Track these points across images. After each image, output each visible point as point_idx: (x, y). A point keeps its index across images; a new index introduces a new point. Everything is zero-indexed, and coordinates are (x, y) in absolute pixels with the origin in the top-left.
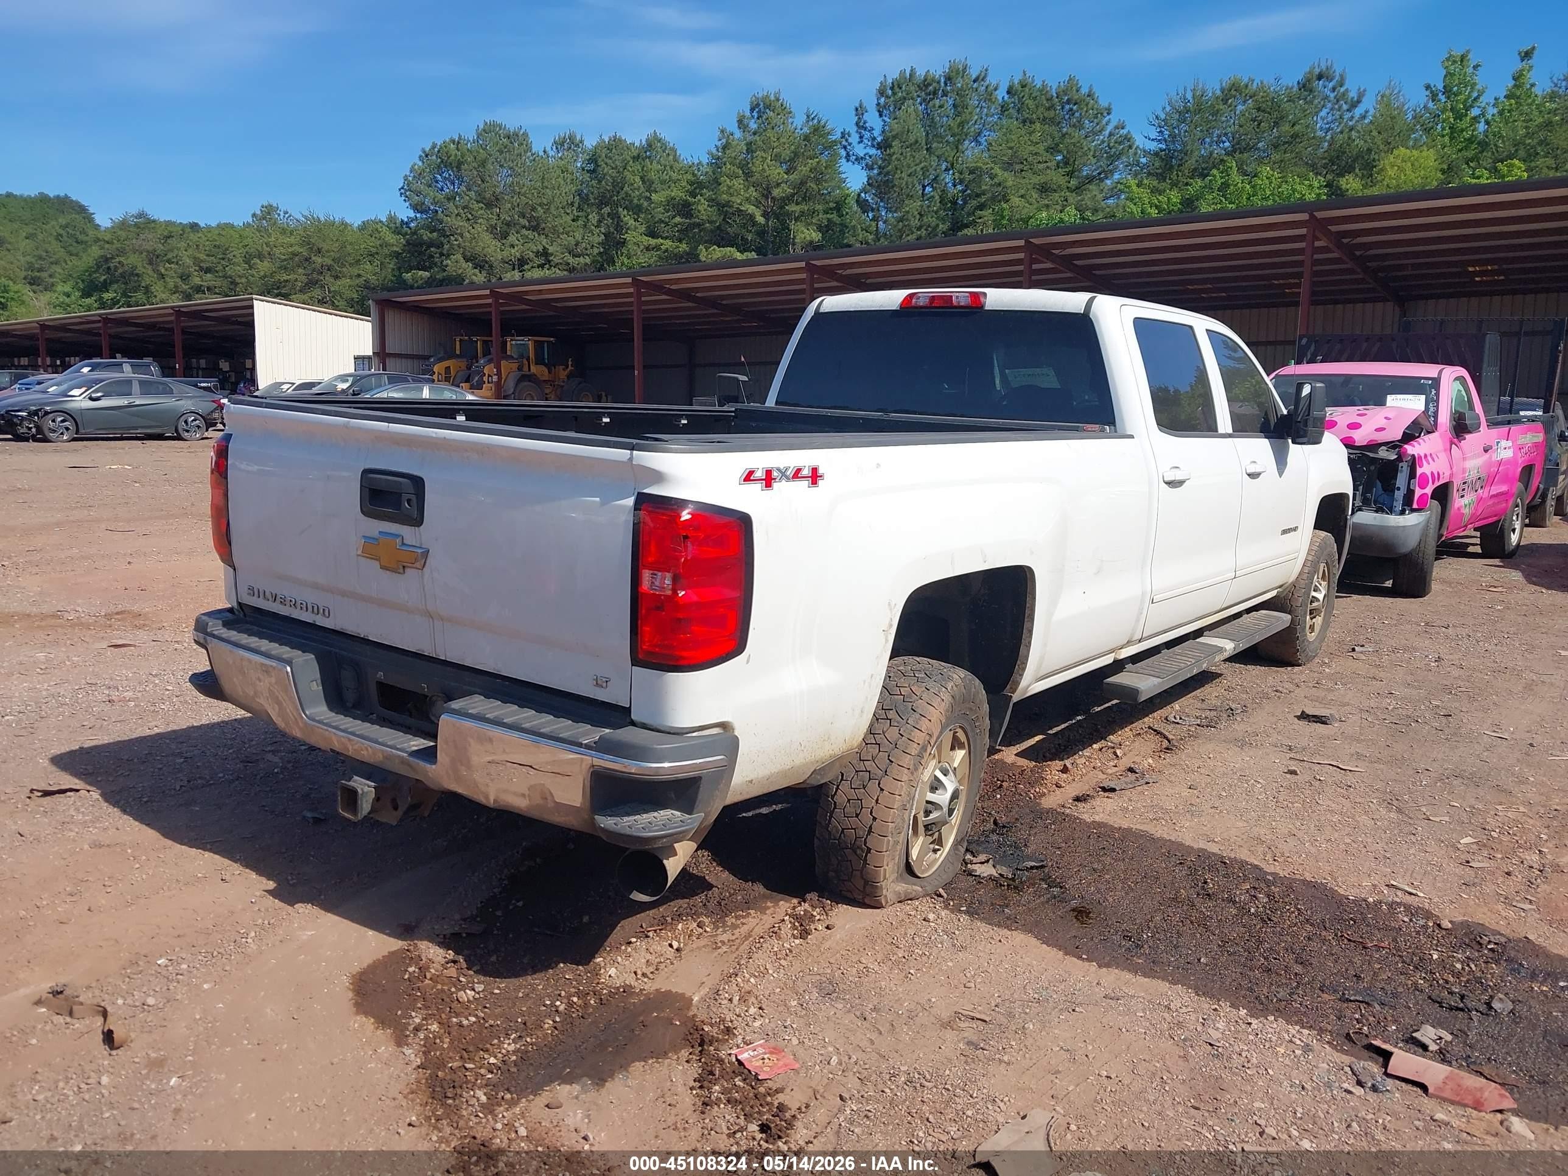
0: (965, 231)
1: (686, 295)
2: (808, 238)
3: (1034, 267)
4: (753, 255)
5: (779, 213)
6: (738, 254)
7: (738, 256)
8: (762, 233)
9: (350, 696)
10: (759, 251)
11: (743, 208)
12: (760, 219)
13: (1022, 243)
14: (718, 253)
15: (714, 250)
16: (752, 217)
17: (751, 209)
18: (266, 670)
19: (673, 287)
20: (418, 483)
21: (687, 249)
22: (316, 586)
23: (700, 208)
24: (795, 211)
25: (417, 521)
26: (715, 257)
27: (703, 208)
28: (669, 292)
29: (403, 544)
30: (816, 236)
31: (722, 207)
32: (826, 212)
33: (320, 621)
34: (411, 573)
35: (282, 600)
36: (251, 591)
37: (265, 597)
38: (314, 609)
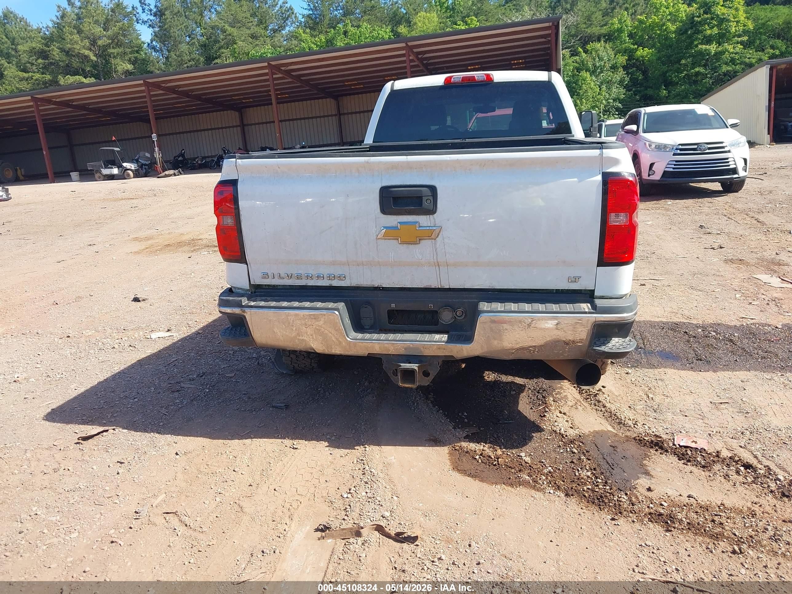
0: (216, 61)
1: (66, 104)
2: (126, 68)
3: (274, 76)
4: (93, 80)
5: (103, 54)
6: (84, 79)
7: (84, 80)
8: (95, 66)
9: (367, 322)
10: (97, 77)
11: (81, 52)
12: (94, 58)
13: (266, 64)
14: (71, 79)
15: (68, 78)
16: (86, 57)
17: (87, 52)
18: (316, 318)
19: (57, 100)
20: (433, 189)
21: (51, 78)
22: (333, 263)
23: (54, 53)
24: (114, 53)
25: (432, 211)
26: (69, 82)
27: (56, 53)
28: (55, 103)
29: (420, 227)
30: (130, 67)
31: (67, 53)
32: (131, 53)
33: (336, 283)
34: (426, 244)
35: (299, 277)
36: (265, 276)
37: (280, 277)
38: (331, 277)
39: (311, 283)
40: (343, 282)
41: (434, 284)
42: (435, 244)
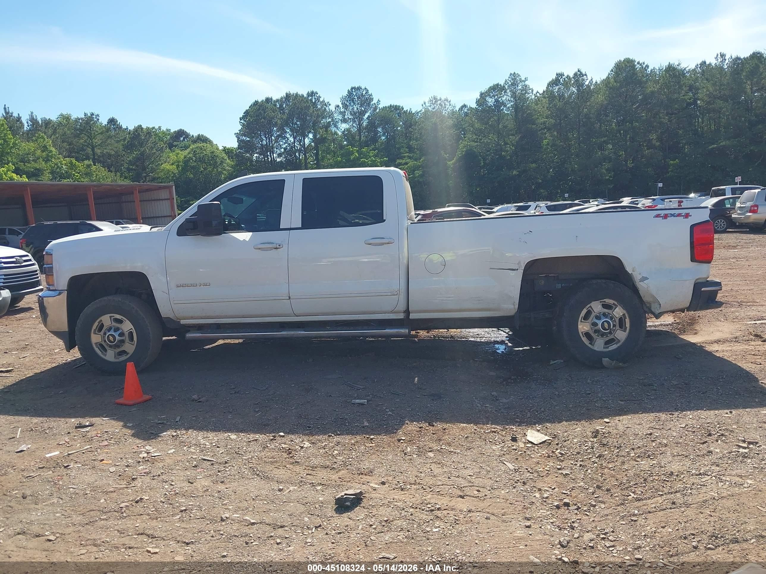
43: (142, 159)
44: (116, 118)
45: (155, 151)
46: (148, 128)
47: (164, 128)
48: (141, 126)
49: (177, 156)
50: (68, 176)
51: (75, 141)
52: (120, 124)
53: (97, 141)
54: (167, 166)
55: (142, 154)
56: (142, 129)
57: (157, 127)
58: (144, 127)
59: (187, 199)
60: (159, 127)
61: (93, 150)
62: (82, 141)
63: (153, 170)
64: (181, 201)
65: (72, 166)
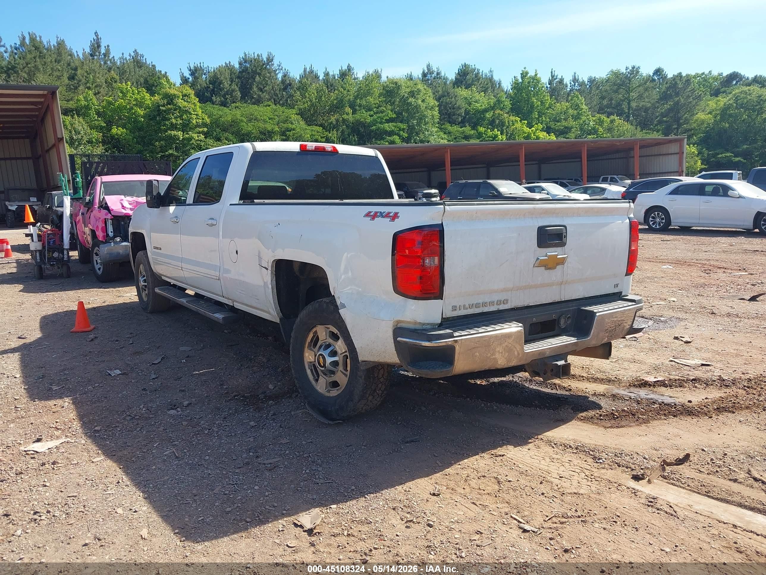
22: (500, 291)
25: (563, 244)
33: (502, 307)
34: (559, 267)
35: (477, 306)
36: (454, 308)
37: (465, 308)
38: (499, 302)
39: (486, 310)
40: (506, 305)
41: (557, 299)
42: (564, 268)
43: (676, 109)
44: (662, 68)
45: (691, 100)
46: (688, 76)
47: (715, 73)
48: (680, 73)
49: (716, 103)
50: (594, 131)
51: (614, 96)
52: (666, 74)
53: (634, 95)
54: (701, 116)
55: (677, 103)
56: (681, 77)
57: (707, 72)
58: (684, 74)
59: (716, 152)
60: (710, 72)
61: (629, 104)
62: (620, 96)
63: (687, 121)
64: (708, 155)
65: (601, 122)
